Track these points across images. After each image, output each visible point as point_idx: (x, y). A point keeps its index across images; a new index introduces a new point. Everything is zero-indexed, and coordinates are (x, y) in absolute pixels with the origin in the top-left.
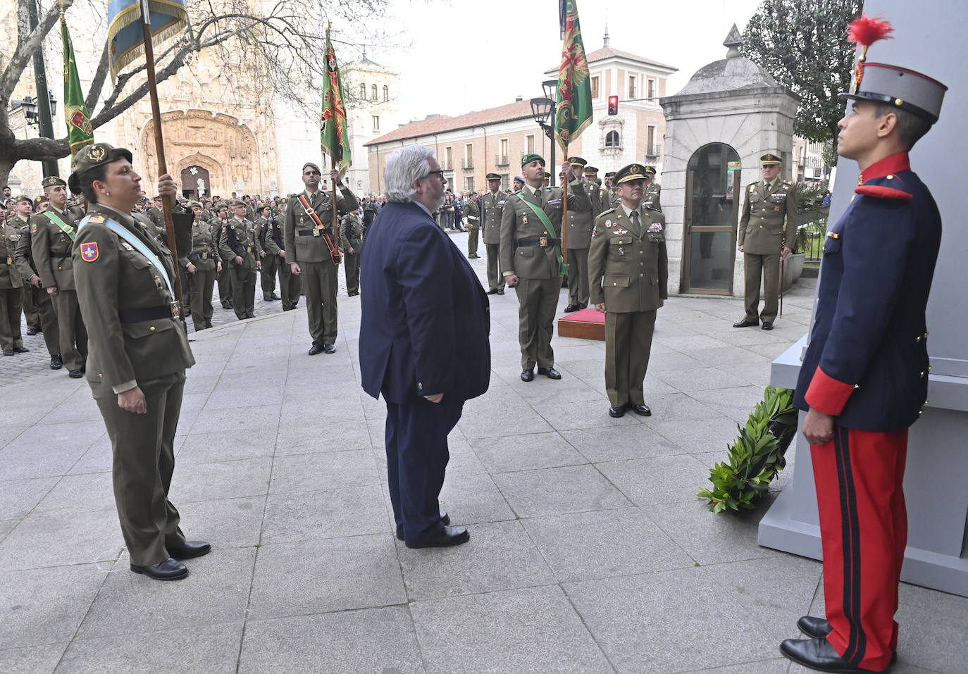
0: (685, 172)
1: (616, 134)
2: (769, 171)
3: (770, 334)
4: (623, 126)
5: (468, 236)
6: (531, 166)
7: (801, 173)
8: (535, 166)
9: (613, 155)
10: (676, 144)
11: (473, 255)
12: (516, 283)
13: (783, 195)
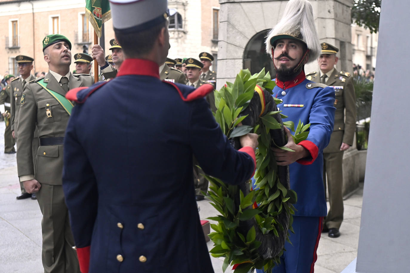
0: (241, 61)
1: (179, 17)
2: (325, 62)
3: (336, 242)
4: (187, 8)
5: (5, 128)
6: (55, 48)
7: (369, 63)
8: (59, 48)
9: (177, 39)
10: (231, 29)
11: (10, 150)
12: (37, 189)
13: (339, 87)
